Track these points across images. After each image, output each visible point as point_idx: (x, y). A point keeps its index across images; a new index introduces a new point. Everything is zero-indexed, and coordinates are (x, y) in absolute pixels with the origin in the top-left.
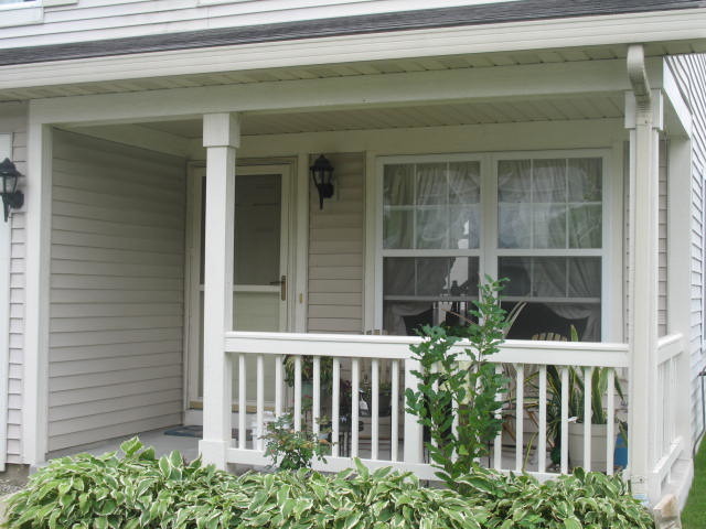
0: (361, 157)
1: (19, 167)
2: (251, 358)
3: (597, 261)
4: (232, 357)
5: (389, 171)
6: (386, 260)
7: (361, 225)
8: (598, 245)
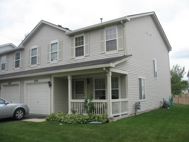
0: (92, 78)
1: (51, 82)
2: (73, 103)
3: (118, 90)
4: (71, 102)
5: (95, 80)
6: (95, 91)
7: (93, 86)
8: (118, 88)
